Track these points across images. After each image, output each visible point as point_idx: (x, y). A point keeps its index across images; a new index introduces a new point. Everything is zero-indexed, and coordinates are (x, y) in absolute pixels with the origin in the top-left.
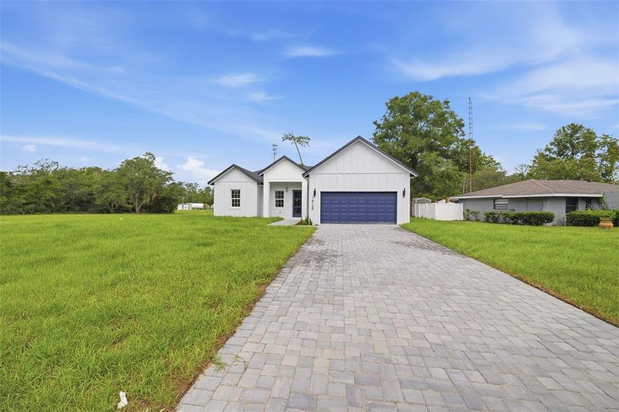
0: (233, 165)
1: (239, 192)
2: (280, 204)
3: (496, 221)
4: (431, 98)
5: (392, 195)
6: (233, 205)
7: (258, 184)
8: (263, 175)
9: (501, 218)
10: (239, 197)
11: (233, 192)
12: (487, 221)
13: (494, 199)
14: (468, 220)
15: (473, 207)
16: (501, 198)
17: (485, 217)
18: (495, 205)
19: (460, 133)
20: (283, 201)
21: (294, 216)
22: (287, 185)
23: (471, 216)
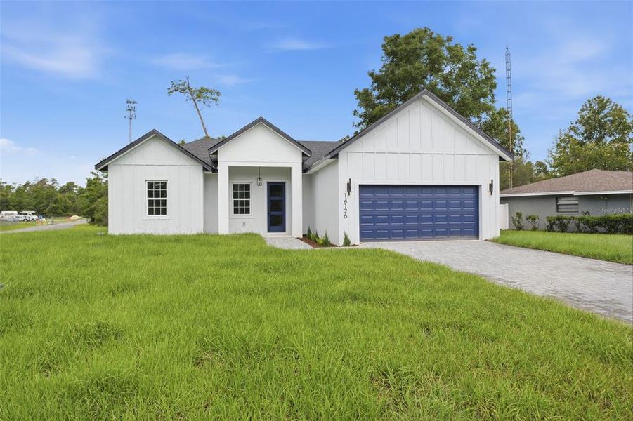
0: (153, 132)
1: (164, 185)
2: (241, 207)
3: (563, 229)
4: (449, 39)
5: (471, 190)
6: (151, 212)
7: (205, 169)
8: (216, 153)
9: (572, 225)
10: (164, 194)
11: (150, 185)
12: (550, 229)
13: (557, 197)
14: (520, 228)
15: (526, 210)
16: (572, 196)
17: (548, 223)
18: (557, 206)
19: (490, 97)
20: (248, 203)
21: (269, 230)
22: (258, 172)
23: (524, 222)
